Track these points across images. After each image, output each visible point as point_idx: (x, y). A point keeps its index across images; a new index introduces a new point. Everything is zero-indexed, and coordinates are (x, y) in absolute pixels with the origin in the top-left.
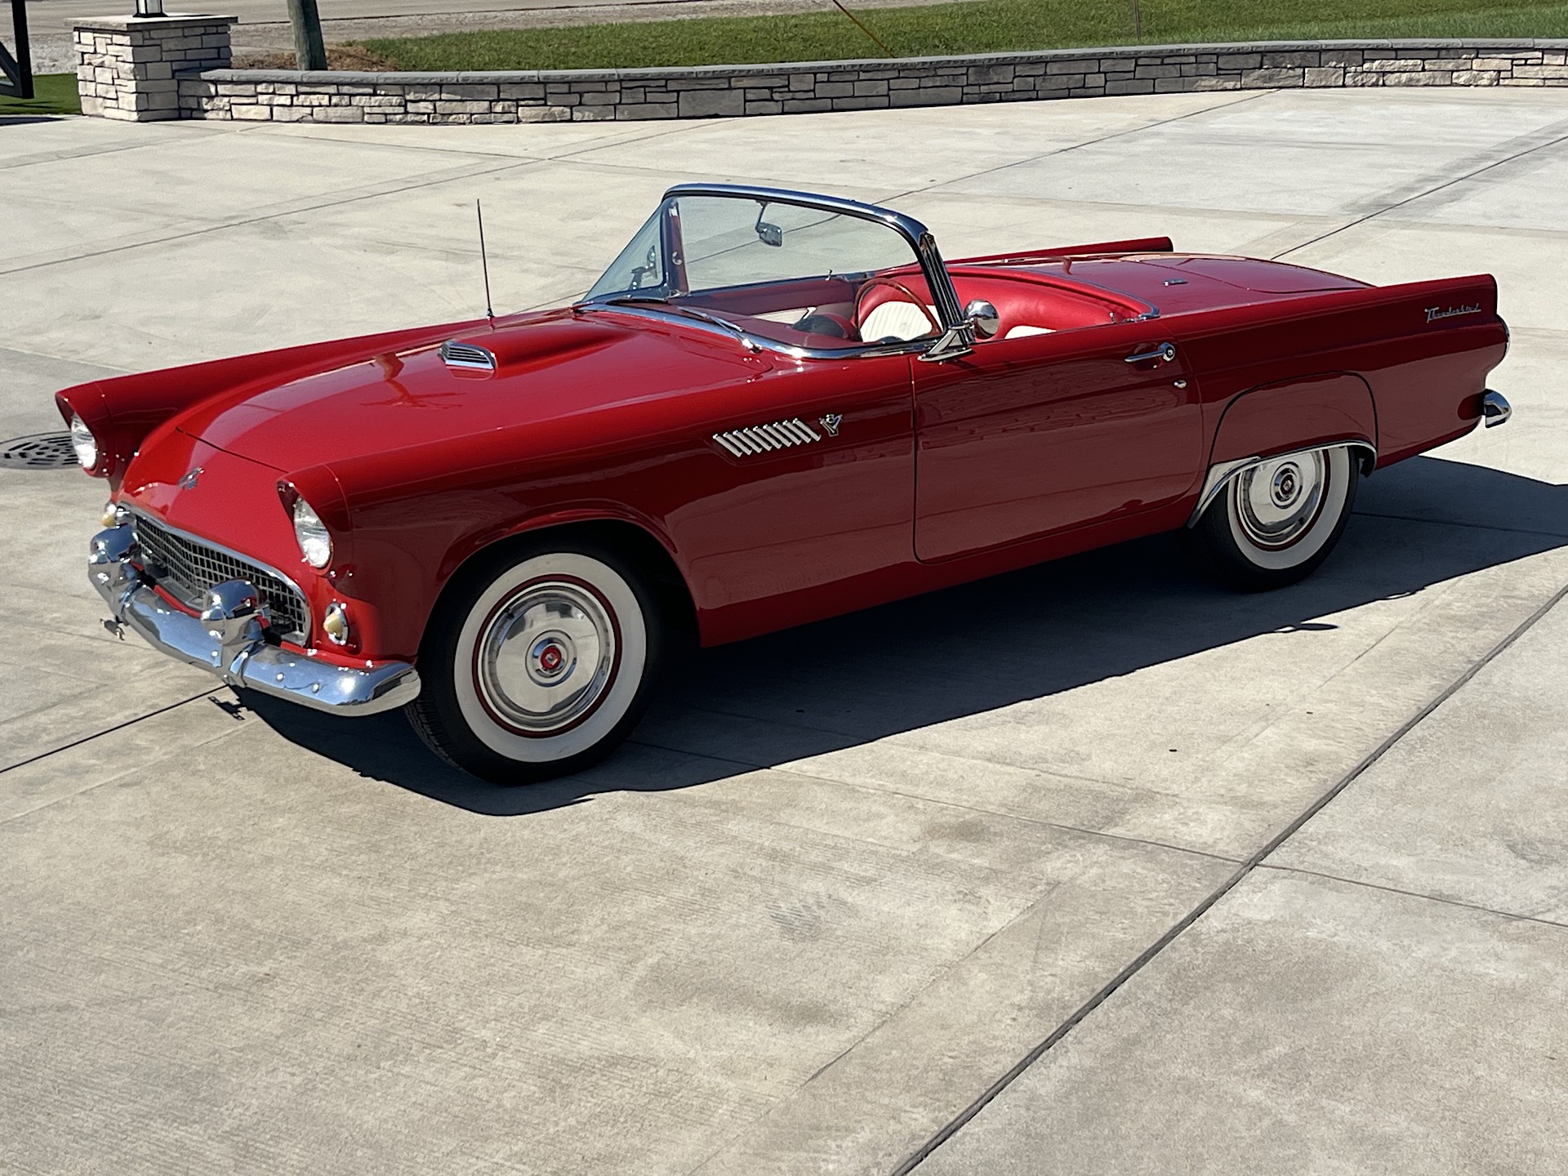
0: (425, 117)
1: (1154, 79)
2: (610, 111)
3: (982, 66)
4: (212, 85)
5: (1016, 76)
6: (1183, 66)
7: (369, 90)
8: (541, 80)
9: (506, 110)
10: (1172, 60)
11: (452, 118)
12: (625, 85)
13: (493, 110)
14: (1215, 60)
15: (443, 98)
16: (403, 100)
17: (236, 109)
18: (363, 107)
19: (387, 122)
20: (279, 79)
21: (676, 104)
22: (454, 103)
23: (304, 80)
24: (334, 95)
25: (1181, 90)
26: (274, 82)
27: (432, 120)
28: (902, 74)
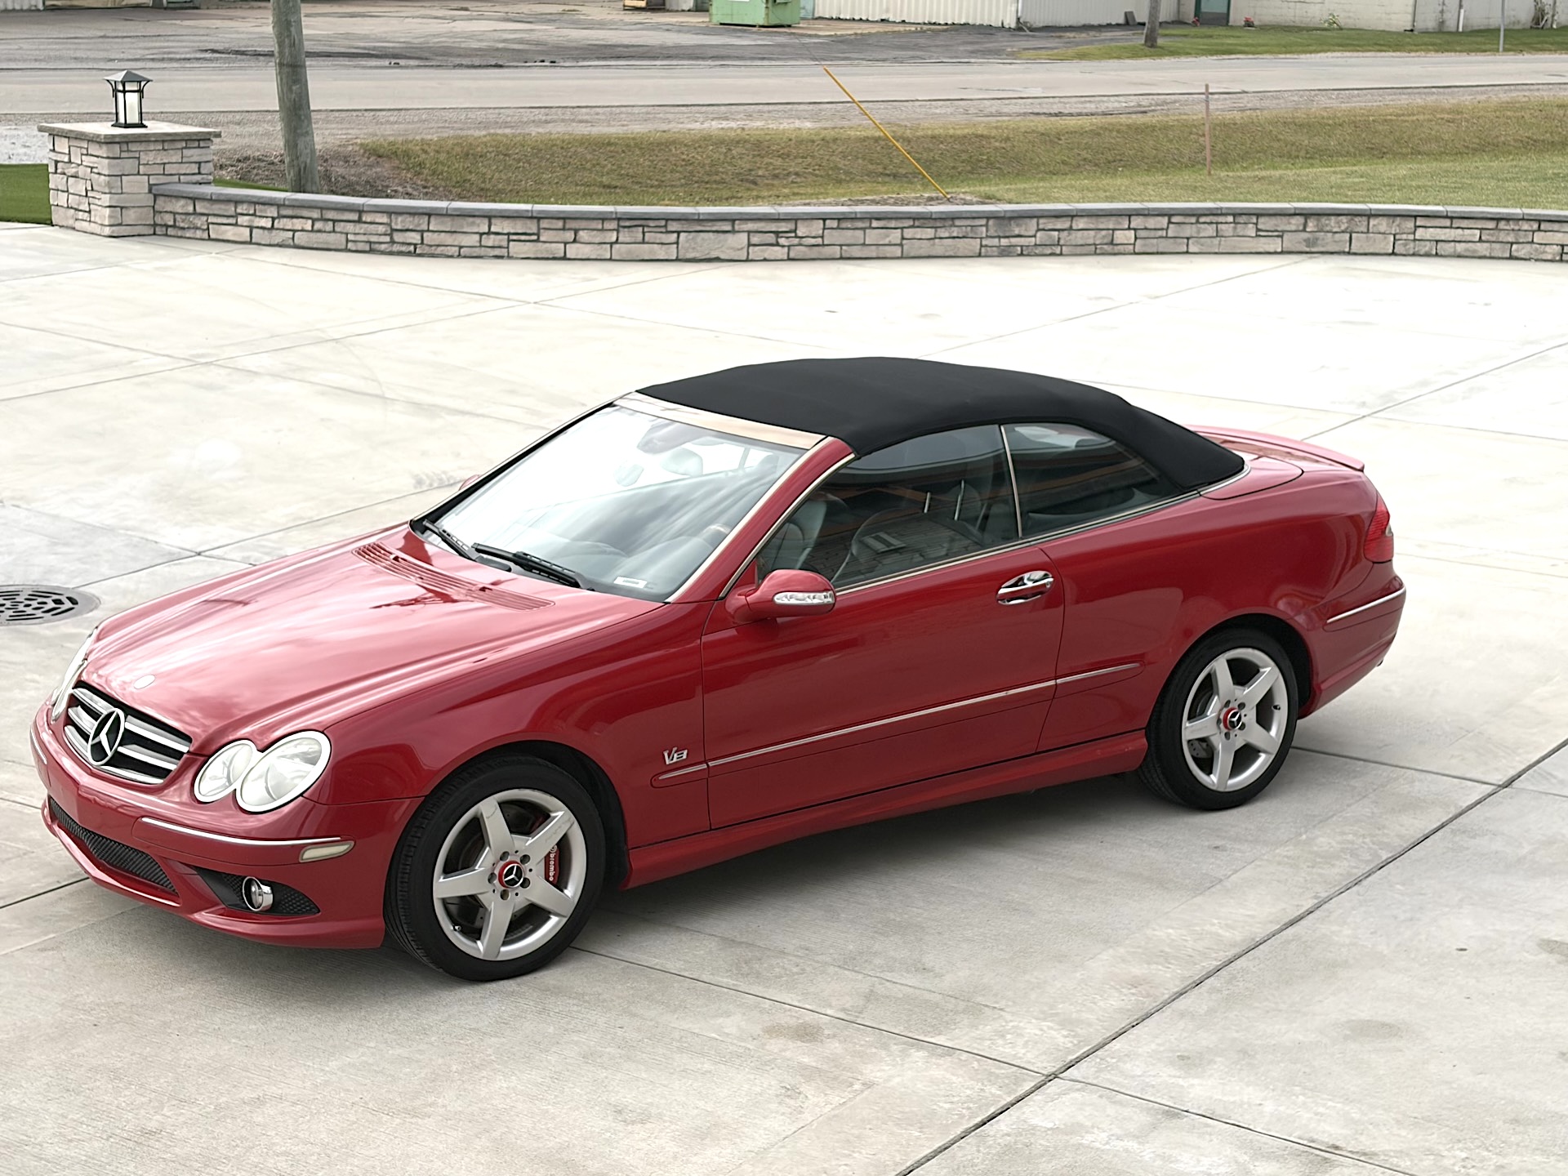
0: (412, 248)
1: (1188, 239)
2: (605, 250)
3: (1003, 218)
4: (190, 202)
5: (1038, 230)
6: (1219, 226)
7: (355, 217)
8: (535, 215)
9: (496, 244)
10: (1207, 219)
11: (439, 250)
12: (623, 223)
13: (483, 243)
14: (1255, 221)
15: (431, 228)
16: (389, 229)
17: (213, 229)
18: (347, 234)
19: (371, 251)
20: (261, 200)
21: (675, 246)
22: (443, 234)
23: (287, 203)
24: (318, 220)
25: (1217, 251)
26: (255, 203)
27: (418, 251)
28: (917, 223)
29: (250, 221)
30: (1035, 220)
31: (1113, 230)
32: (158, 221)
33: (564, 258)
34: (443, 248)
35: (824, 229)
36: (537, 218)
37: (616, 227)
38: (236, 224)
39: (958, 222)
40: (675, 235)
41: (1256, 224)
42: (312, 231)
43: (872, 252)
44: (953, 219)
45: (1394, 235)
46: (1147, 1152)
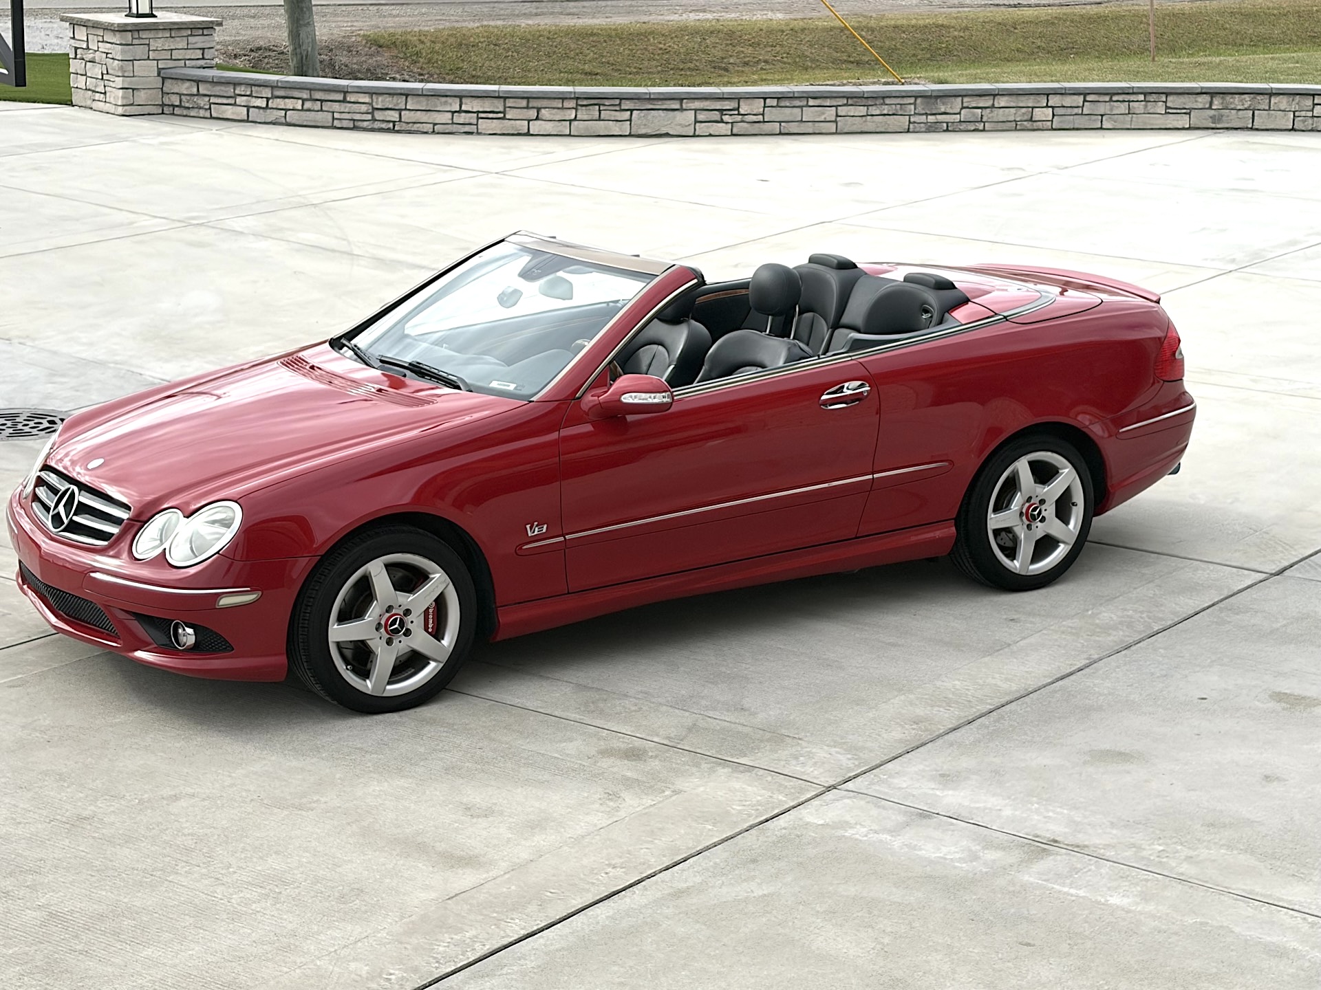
0: (391, 126)
1: (1102, 116)
2: (565, 127)
3: (930, 97)
4: (194, 84)
5: (963, 108)
6: (1131, 104)
7: (340, 97)
8: (501, 95)
9: (467, 121)
10: (1120, 98)
11: (416, 127)
12: (580, 102)
13: (455, 122)
14: (1164, 100)
15: (408, 107)
16: (370, 108)
17: (215, 108)
18: (333, 112)
19: (355, 128)
20: (257, 83)
21: (629, 122)
22: (419, 112)
23: (280, 84)
24: (307, 100)
25: (1129, 127)
26: (252, 85)
27: (396, 129)
28: (850, 102)
29: (247, 101)
30: (960, 98)
31: (1033, 108)
32: (166, 101)
33: (528, 134)
34: (419, 125)
35: (765, 107)
36: (504, 97)
37: (574, 106)
38: (235, 104)
39: (888, 101)
40: (629, 113)
41: (1166, 102)
42: (302, 110)
43: (809, 128)
44: (883, 98)
45: (1294, 112)
46: (897, 843)
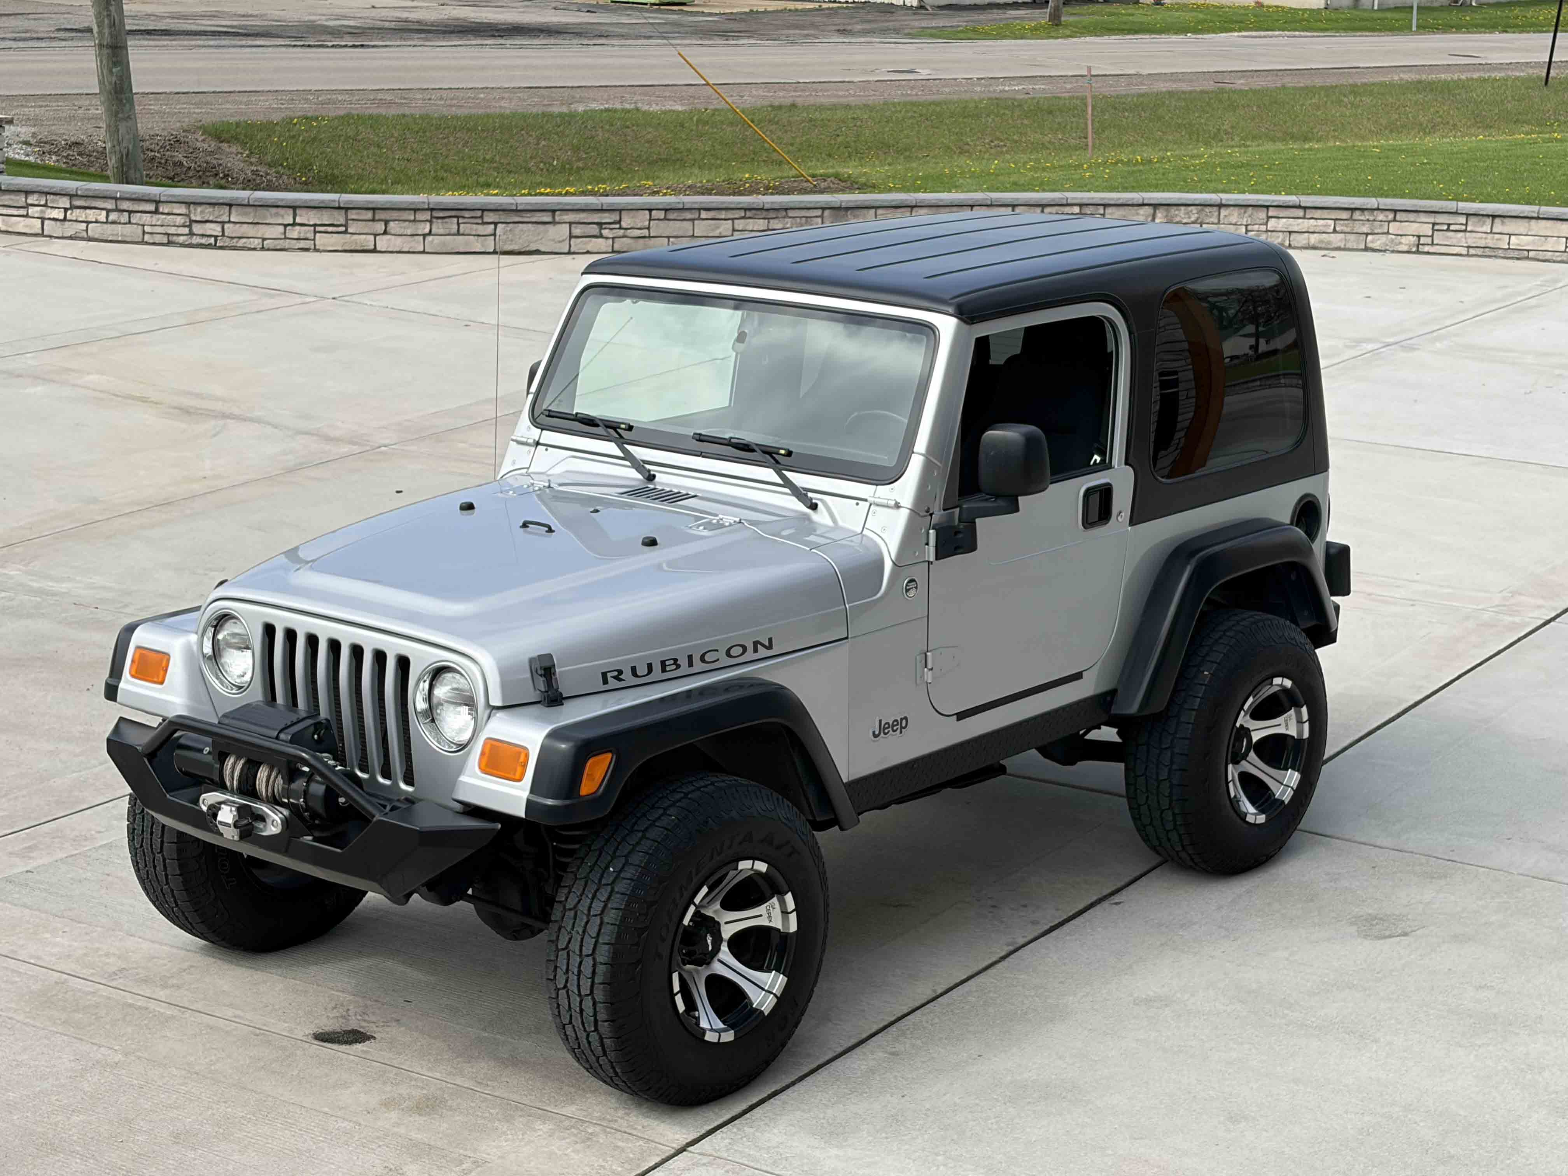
0: (212, 240)
2: (418, 242)
3: (839, 208)
7: (151, 207)
8: (342, 206)
9: (302, 236)
10: (1053, 210)
11: (242, 242)
12: (435, 214)
13: (288, 235)
14: (1102, 212)
15: (232, 220)
16: (187, 220)
17: (3, 221)
18: (143, 225)
19: (169, 243)
20: (52, 190)
21: (493, 237)
22: (245, 226)
23: (79, 193)
24: (112, 211)
26: (47, 193)
27: (219, 244)
28: (748, 214)
29: (42, 212)
33: (374, 251)
34: (244, 240)
35: (650, 220)
36: (346, 209)
38: (27, 216)
39: (791, 213)
40: (492, 226)
42: (106, 222)
44: (786, 209)
